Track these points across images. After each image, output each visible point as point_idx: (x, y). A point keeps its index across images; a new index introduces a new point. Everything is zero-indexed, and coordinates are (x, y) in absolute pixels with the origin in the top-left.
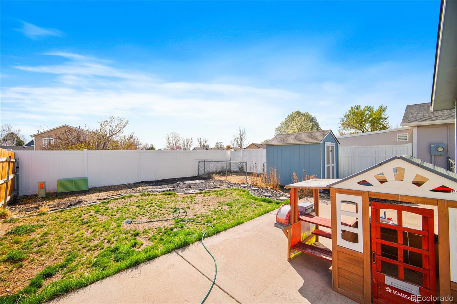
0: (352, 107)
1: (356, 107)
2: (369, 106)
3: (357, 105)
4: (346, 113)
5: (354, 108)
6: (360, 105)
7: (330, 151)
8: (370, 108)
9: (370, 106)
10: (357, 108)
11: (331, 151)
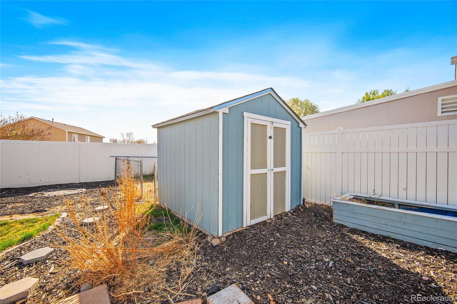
0: (367, 93)
1: (372, 93)
2: (389, 90)
3: (373, 90)
4: (359, 100)
5: (369, 94)
6: (377, 90)
7: (268, 138)
8: (391, 92)
9: (391, 90)
10: (374, 94)
11: (270, 138)
